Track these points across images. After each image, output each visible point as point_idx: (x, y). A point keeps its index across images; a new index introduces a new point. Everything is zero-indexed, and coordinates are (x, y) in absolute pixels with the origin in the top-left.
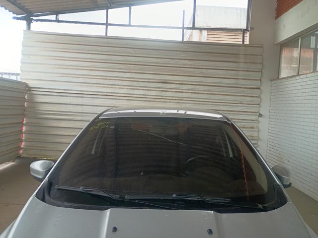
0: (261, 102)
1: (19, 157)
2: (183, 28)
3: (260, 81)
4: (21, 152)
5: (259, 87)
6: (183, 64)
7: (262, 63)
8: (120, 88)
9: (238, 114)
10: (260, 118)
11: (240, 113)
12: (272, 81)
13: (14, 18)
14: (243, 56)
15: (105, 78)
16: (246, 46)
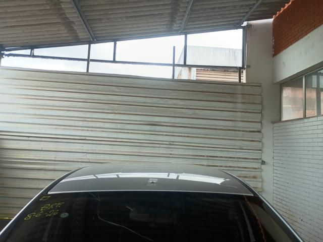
0: (262, 147)
2: (174, 65)
3: (260, 124)
5: (259, 130)
6: (174, 104)
7: (261, 104)
8: (102, 131)
9: (238, 161)
10: (263, 166)
11: (240, 160)
12: (273, 123)
14: (240, 96)
15: (84, 119)
16: (243, 85)
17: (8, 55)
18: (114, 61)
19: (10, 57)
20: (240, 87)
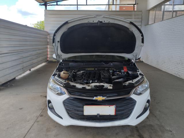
1: (48, 61)
2: (109, 5)
4: (48, 59)
7: (142, 18)
12: (145, 25)
13: (40, 5)
14: (134, 16)
16: (135, 11)
18: (87, 5)
20: (134, 12)
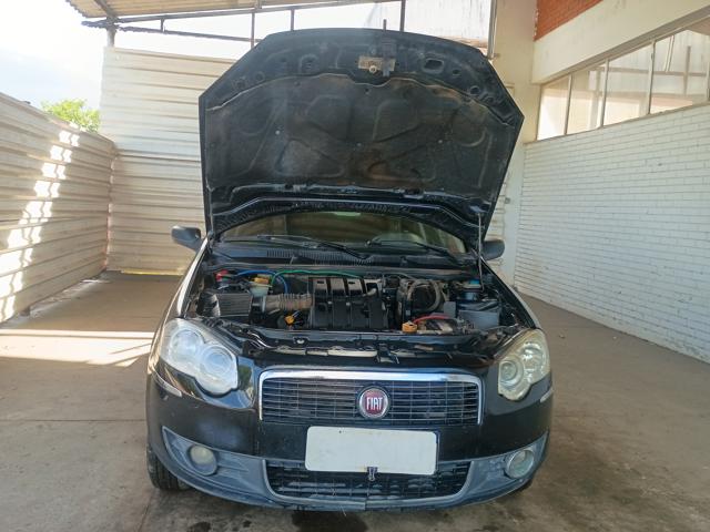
0: (508, 178)
1: (104, 271)
4: (106, 263)
10: (506, 205)
12: (526, 144)
13: (84, 23)
17: (125, 29)
19: (129, 32)
